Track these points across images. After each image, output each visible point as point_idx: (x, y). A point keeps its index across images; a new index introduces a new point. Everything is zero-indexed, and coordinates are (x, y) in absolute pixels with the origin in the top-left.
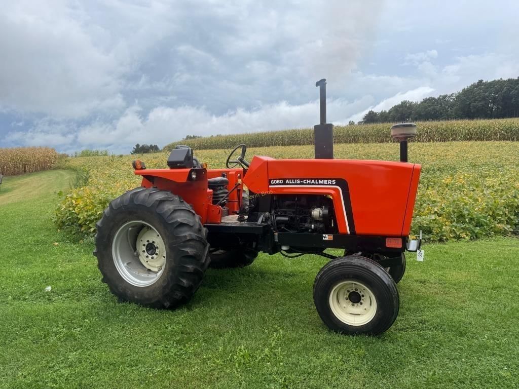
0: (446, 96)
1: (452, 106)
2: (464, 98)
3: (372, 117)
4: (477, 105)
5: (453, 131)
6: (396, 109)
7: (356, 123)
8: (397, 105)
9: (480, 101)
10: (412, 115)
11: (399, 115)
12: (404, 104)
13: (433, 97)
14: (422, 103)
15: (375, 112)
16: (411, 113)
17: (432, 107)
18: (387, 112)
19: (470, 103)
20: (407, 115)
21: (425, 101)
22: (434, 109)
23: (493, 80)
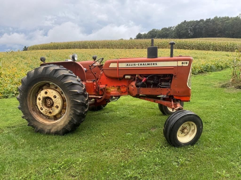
0: (171, 27)
1: (173, 32)
2: (178, 28)
3: (140, 36)
4: (183, 32)
6: (150, 33)
7: (133, 39)
8: (150, 30)
9: (184, 30)
11: (151, 35)
12: (153, 30)
14: (161, 30)
15: (141, 34)
16: (156, 35)
17: (165, 32)
18: (147, 34)
19: (180, 31)
20: (154, 36)
21: (163, 29)
23: (190, 21)
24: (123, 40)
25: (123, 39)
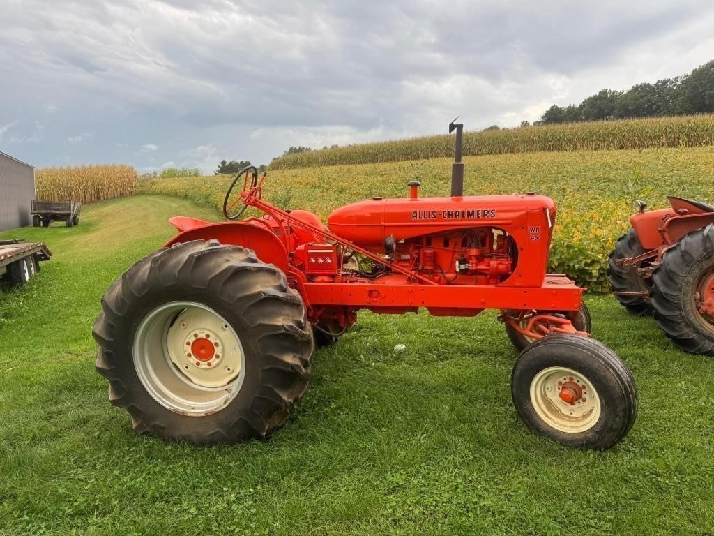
0: (667, 81)
1: (676, 95)
2: (695, 83)
3: (556, 115)
5: (706, 130)
6: (591, 102)
7: (531, 123)
10: (616, 111)
11: (596, 110)
12: (603, 94)
13: (647, 83)
14: (630, 92)
15: (559, 107)
16: (613, 109)
17: (645, 98)
18: (578, 106)
19: (704, 91)
20: (607, 111)
21: (635, 89)
22: (649, 101)
24: (499, 128)
25: (498, 126)
